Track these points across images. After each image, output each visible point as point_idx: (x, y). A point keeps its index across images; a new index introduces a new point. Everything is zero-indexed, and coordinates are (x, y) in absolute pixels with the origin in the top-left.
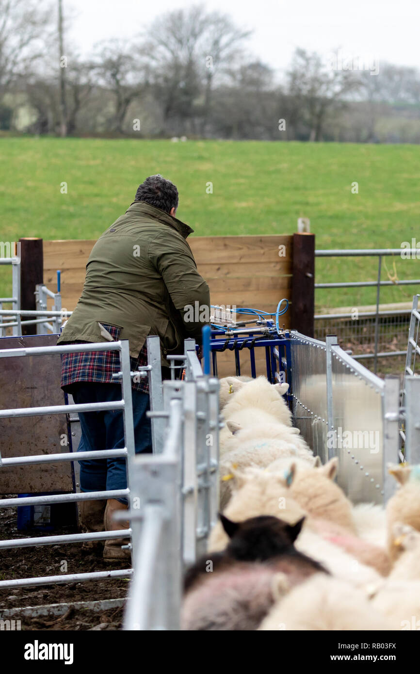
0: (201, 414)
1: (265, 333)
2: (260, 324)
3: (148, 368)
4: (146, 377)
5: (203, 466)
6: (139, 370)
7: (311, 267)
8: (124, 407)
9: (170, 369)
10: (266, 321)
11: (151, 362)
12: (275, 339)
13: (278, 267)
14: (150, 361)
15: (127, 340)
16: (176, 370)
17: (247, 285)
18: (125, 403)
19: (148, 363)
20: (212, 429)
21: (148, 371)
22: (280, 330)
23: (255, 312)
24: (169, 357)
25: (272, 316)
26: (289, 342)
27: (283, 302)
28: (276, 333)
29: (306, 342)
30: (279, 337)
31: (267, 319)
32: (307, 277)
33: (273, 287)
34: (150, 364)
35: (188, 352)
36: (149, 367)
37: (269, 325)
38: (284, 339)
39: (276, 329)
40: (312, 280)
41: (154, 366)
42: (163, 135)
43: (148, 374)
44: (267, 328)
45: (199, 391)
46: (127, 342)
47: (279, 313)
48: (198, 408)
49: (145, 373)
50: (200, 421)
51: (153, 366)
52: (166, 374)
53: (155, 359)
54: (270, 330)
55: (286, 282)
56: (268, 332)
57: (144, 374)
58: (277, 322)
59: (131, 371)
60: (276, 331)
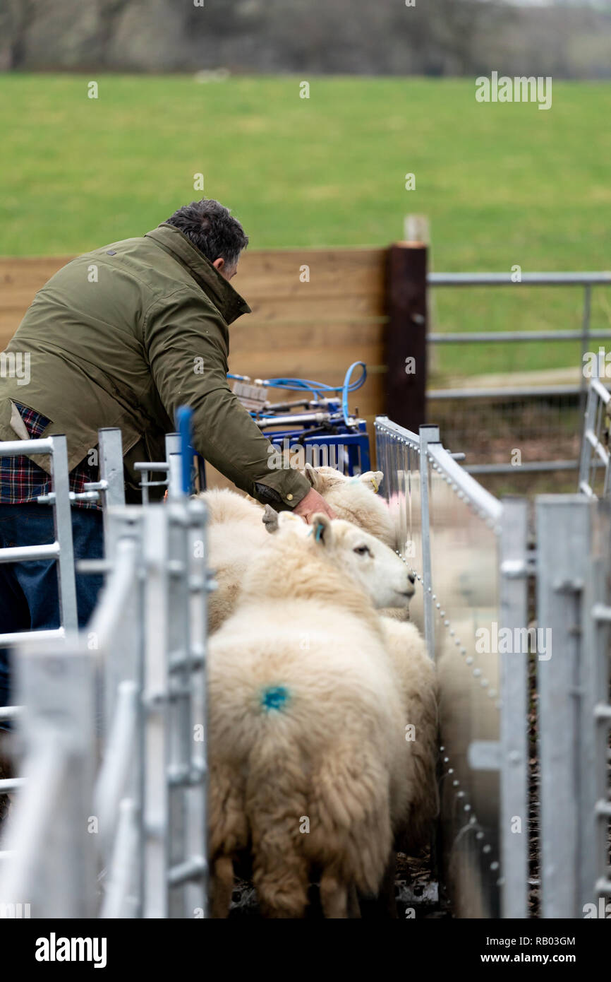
0: (176, 565)
1: (323, 422)
2: (316, 407)
3: (100, 485)
4: (97, 501)
5: (179, 656)
6: (86, 489)
7: (420, 304)
8: (58, 556)
9: (141, 487)
10: (326, 401)
11: (106, 476)
12: (340, 433)
13: (363, 304)
14: (104, 474)
15: (63, 435)
16: (151, 489)
17: (305, 338)
18: (60, 548)
19: (102, 477)
20: (196, 591)
21: (102, 491)
22: (349, 417)
23: (305, 384)
24: (138, 465)
25: (338, 393)
26: (365, 439)
27: (356, 367)
28: (343, 423)
29: (397, 437)
30: (349, 430)
31: (329, 397)
32: (414, 324)
33: (353, 341)
34: (104, 479)
35: (171, 456)
36: (103, 483)
37: (332, 408)
38: (356, 433)
39: (342, 416)
40: (422, 329)
41: (112, 483)
42: (181, 68)
43: (100, 496)
44: (328, 415)
45: (174, 523)
46: (62, 440)
47: (349, 388)
48: (171, 554)
49: (96, 494)
50: (175, 579)
51: (109, 481)
52: (133, 497)
53: (113, 470)
54: (332, 418)
55: (375, 333)
56: (327, 422)
57: (94, 497)
58: (345, 404)
59: (71, 490)
60: (342, 419)
